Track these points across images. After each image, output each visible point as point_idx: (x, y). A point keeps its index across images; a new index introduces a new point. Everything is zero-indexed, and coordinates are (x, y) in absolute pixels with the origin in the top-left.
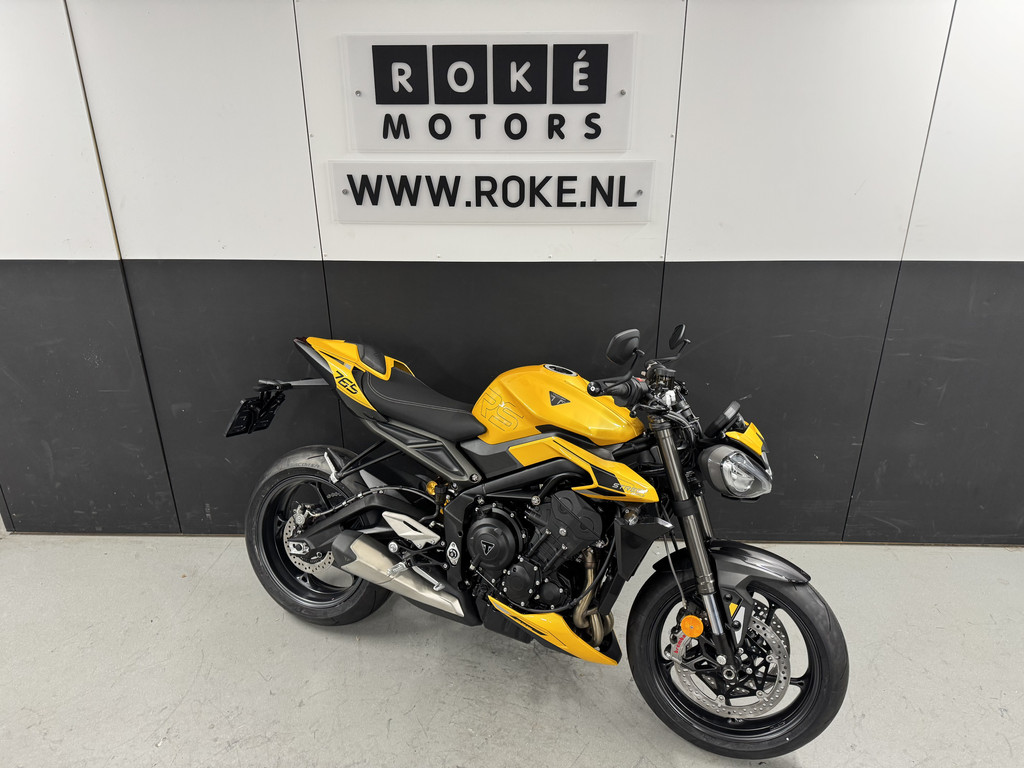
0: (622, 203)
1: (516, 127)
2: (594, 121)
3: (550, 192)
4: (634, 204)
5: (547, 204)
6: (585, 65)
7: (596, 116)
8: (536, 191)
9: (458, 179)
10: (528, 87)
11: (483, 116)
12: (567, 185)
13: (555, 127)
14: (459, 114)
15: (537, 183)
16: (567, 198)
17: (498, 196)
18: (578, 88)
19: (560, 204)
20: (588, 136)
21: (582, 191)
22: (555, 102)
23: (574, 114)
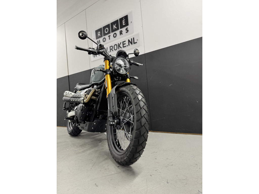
0: (134, 43)
1: (115, 35)
2: (127, 29)
3: (121, 46)
4: (136, 42)
5: (121, 48)
6: (124, 20)
7: (127, 28)
8: (119, 46)
9: (107, 48)
10: (116, 28)
11: (110, 35)
12: (124, 43)
13: (121, 33)
14: (107, 37)
15: (119, 44)
16: (124, 46)
17: (113, 49)
18: (124, 24)
19: (123, 47)
20: (126, 32)
21: (127, 43)
22: (121, 28)
23: (124, 30)
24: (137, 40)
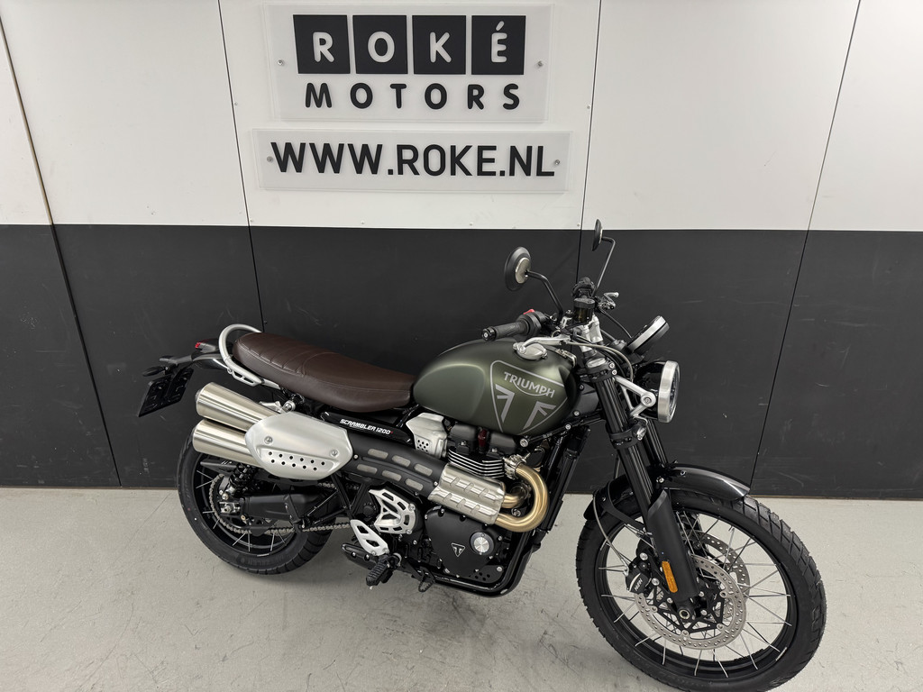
0: (540, 173)
1: (436, 96)
2: (512, 91)
3: (470, 161)
4: (552, 174)
5: (468, 173)
6: (503, 36)
7: (515, 87)
8: (456, 160)
9: (379, 147)
10: (447, 58)
11: (404, 86)
12: (486, 154)
13: (474, 97)
14: (381, 84)
15: (458, 152)
16: (487, 167)
17: (419, 164)
18: (496, 59)
19: (480, 172)
20: (507, 106)
21: (501, 160)
22: (474, 72)
23: (493, 85)
24: (557, 162)
